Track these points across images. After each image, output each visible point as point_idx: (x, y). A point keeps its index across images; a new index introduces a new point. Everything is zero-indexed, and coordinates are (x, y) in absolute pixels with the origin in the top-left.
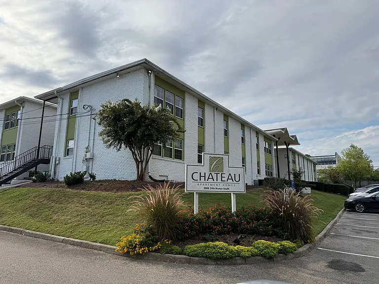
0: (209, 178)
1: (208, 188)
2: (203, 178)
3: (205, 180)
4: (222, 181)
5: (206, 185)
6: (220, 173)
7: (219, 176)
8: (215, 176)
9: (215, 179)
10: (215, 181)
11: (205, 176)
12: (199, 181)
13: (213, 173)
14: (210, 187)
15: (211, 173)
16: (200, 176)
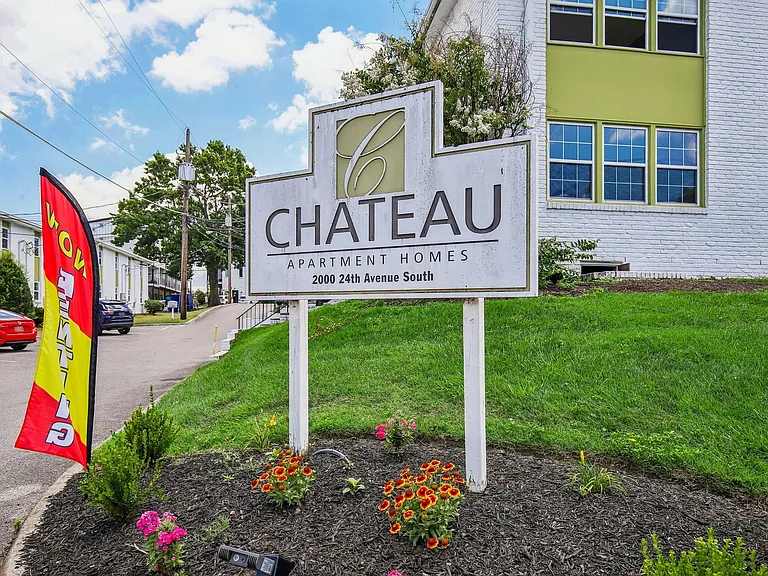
0: (333, 230)
1: (330, 279)
2: (308, 233)
3: (317, 242)
4: (395, 235)
5: (322, 262)
6: (389, 197)
7: (383, 210)
8: (360, 214)
9: (362, 231)
10: (364, 241)
11: (316, 224)
12: (293, 248)
13: (352, 204)
14: (338, 270)
15: (343, 205)
16: (299, 225)
